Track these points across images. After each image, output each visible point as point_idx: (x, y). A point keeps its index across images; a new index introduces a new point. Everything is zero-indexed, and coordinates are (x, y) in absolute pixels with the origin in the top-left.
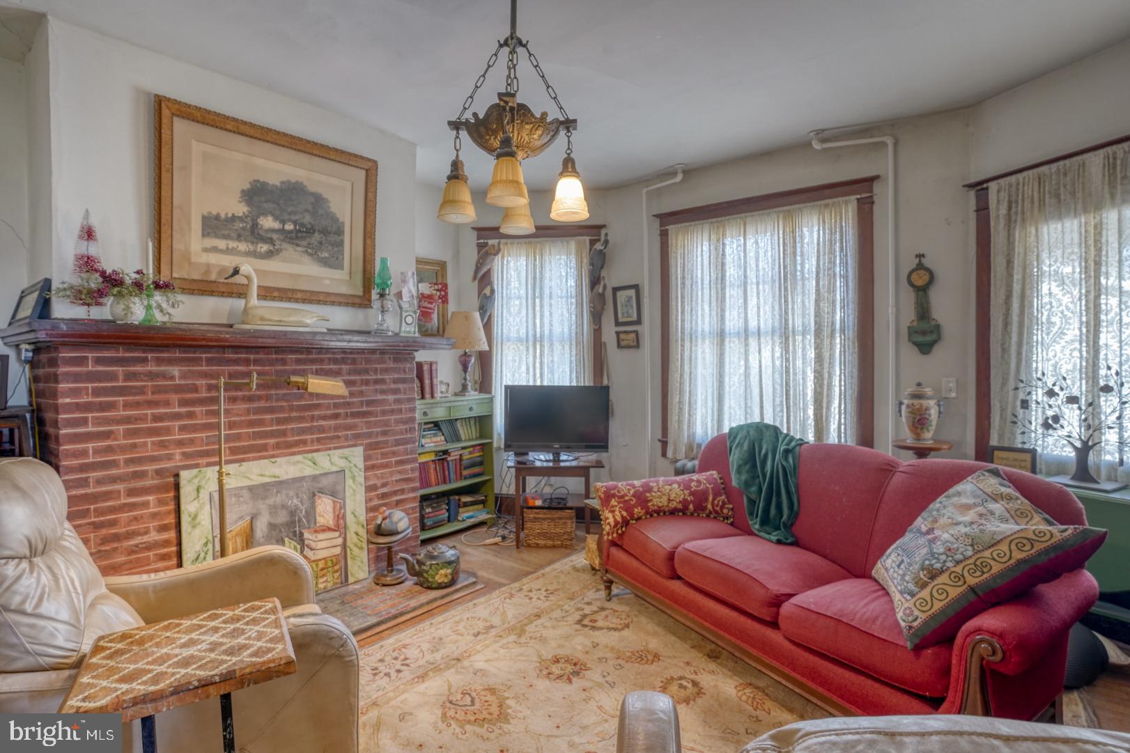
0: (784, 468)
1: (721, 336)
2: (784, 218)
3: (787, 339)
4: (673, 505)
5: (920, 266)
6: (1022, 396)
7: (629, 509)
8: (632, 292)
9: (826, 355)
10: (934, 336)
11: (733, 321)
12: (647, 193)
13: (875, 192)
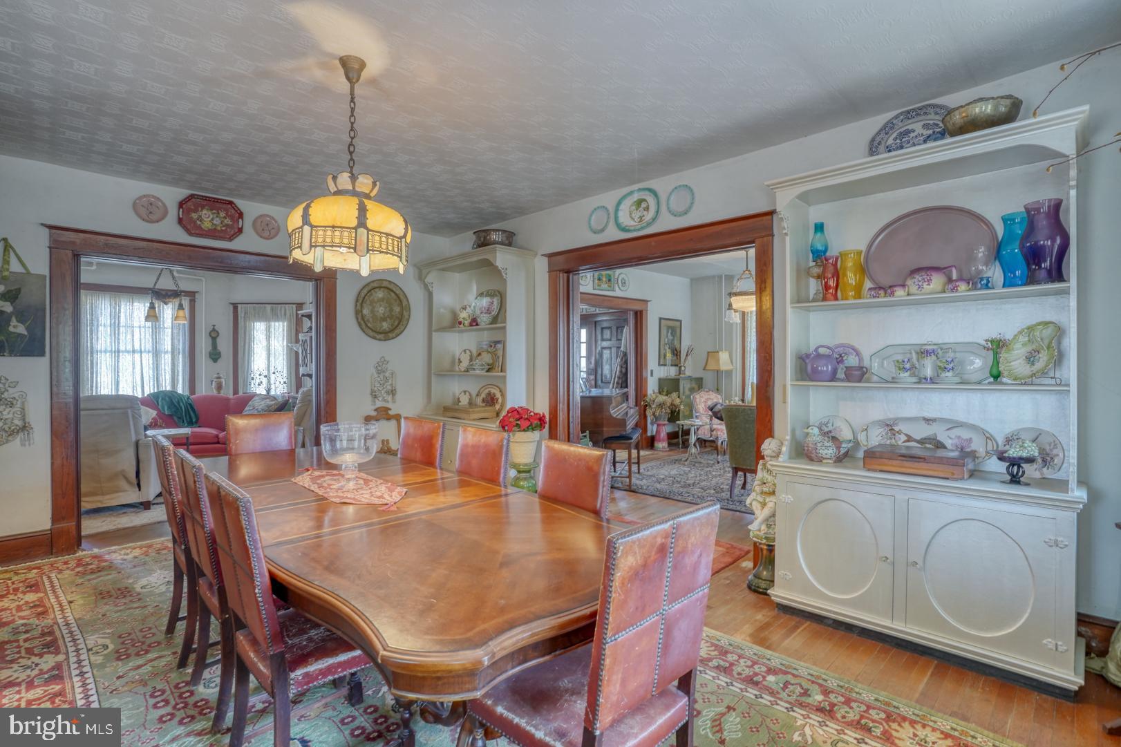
5: (214, 330)
6: (252, 376)
9: (176, 363)
10: (218, 357)
13: (196, 297)
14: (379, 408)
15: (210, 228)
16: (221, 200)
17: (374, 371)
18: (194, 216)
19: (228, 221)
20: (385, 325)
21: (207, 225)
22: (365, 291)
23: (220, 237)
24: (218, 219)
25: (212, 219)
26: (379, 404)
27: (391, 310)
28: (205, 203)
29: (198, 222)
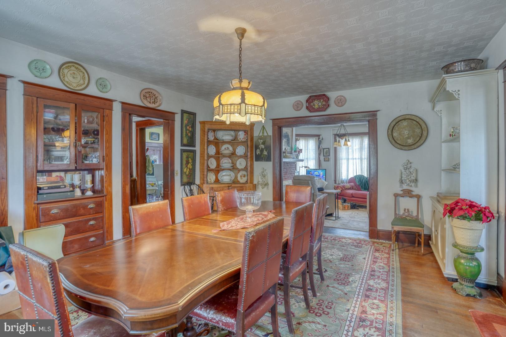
0: (366, 181)
1: (348, 159)
2: (361, 137)
3: (361, 160)
4: (349, 188)
7: (342, 188)
8: (328, 150)
11: (350, 157)
12: (332, 130)
14: (404, 190)
15: (318, 107)
16: (320, 95)
17: (402, 168)
18: (312, 104)
19: (324, 103)
20: (410, 141)
21: (316, 107)
22: (394, 123)
23: (321, 110)
24: (320, 103)
25: (318, 104)
26: (405, 187)
27: (414, 132)
28: (315, 98)
29: (313, 106)
